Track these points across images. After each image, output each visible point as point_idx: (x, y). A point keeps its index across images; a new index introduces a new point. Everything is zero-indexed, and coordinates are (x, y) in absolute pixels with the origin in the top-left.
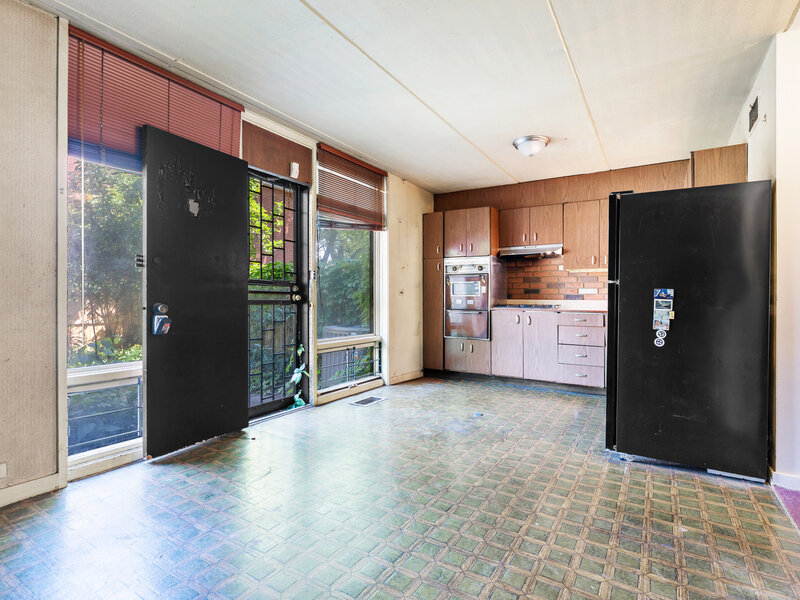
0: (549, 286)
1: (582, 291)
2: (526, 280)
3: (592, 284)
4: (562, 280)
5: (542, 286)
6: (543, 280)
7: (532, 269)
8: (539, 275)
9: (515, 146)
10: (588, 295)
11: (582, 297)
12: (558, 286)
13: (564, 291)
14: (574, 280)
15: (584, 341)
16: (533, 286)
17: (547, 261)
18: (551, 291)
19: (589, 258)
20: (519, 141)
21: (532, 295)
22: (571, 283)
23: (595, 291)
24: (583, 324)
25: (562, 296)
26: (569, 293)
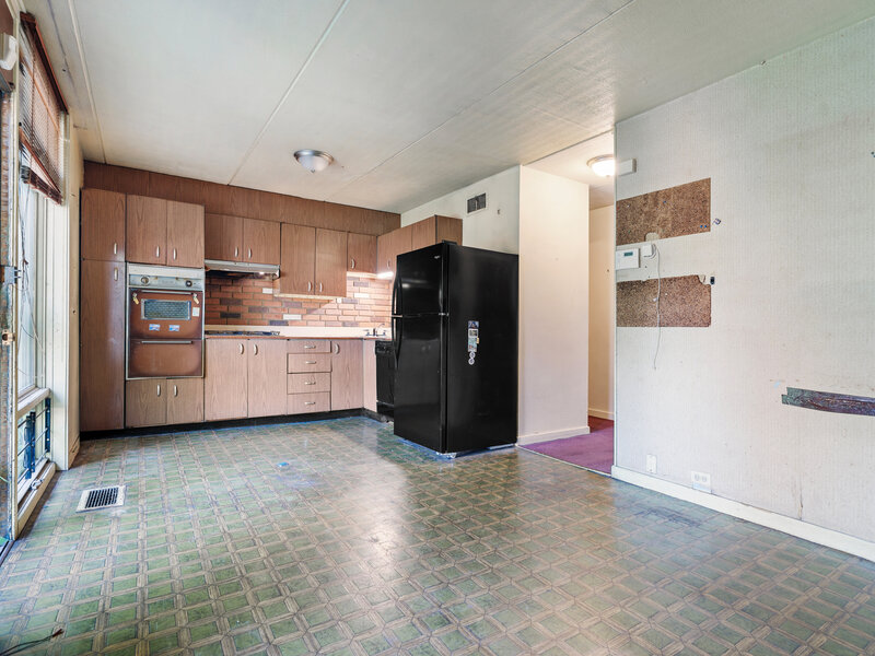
0: (251, 310)
1: (286, 317)
2: (222, 301)
3: (296, 310)
4: (267, 304)
5: (244, 310)
6: (245, 302)
7: (231, 289)
8: (241, 298)
9: (297, 156)
10: (292, 321)
11: (285, 323)
12: (262, 310)
13: (267, 316)
14: (278, 305)
15: (313, 368)
16: (233, 309)
17: (250, 282)
18: (253, 315)
19: (305, 284)
20: (305, 153)
21: (230, 320)
22: (276, 308)
23: (298, 317)
24: (313, 351)
25: (267, 322)
26: (274, 318)
